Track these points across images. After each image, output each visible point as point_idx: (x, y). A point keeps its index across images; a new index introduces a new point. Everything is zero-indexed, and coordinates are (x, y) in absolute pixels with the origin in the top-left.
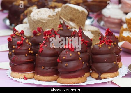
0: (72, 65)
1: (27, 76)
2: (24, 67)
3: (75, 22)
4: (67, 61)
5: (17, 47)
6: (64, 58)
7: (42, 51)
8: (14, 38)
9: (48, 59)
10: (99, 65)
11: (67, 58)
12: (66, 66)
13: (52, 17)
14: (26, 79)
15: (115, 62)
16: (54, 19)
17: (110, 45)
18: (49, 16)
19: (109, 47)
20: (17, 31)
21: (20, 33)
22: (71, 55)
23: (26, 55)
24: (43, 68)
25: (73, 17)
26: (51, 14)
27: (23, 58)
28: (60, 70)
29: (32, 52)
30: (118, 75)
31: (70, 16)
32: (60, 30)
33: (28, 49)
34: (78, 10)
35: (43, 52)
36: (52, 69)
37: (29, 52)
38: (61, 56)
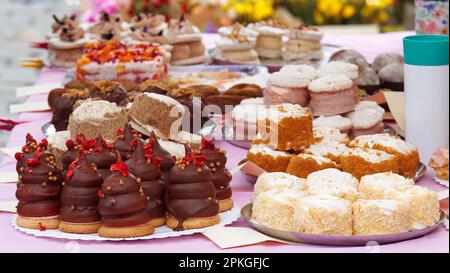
0: (123, 201)
1: (44, 224)
2: (41, 206)
3: (157, 127)
4: (115, 194)
5: (27, 169)
6: (109, 188)
7: (71, 177)
8: (28, 153)
9: (83, 191)
10: (180, 202)
11: (114, 189)
12: (113, 204)
13: (111, 116)
14: (43, 229)
15: (210, 198)
16: (117, 120)
17: (201, 166)
18: (107, 115)
19: (200, 170)
20: (34, 141)
21: (41, 145)
22: (121, 182)
23: (44, 184)
24: (73, 208)
25: (154, 117)
26: (111, 112)
27: (38, 190)
28: (103, 213)
29: (55, 178)
30: (217, 222)
31: (148, 115)
32: (120, 139)
33: (47, 174)
34: (164, 104)
35: (74, 178)
36: (91, 210)
37: (50, 178)
38: (105, 184)
